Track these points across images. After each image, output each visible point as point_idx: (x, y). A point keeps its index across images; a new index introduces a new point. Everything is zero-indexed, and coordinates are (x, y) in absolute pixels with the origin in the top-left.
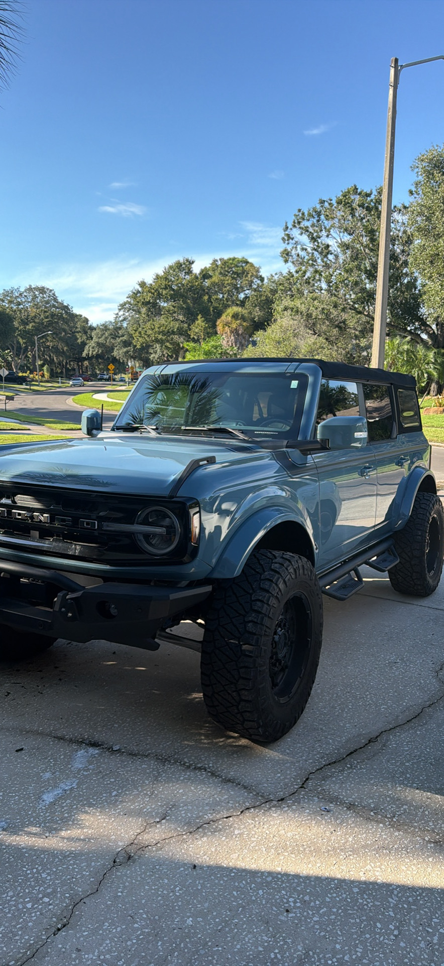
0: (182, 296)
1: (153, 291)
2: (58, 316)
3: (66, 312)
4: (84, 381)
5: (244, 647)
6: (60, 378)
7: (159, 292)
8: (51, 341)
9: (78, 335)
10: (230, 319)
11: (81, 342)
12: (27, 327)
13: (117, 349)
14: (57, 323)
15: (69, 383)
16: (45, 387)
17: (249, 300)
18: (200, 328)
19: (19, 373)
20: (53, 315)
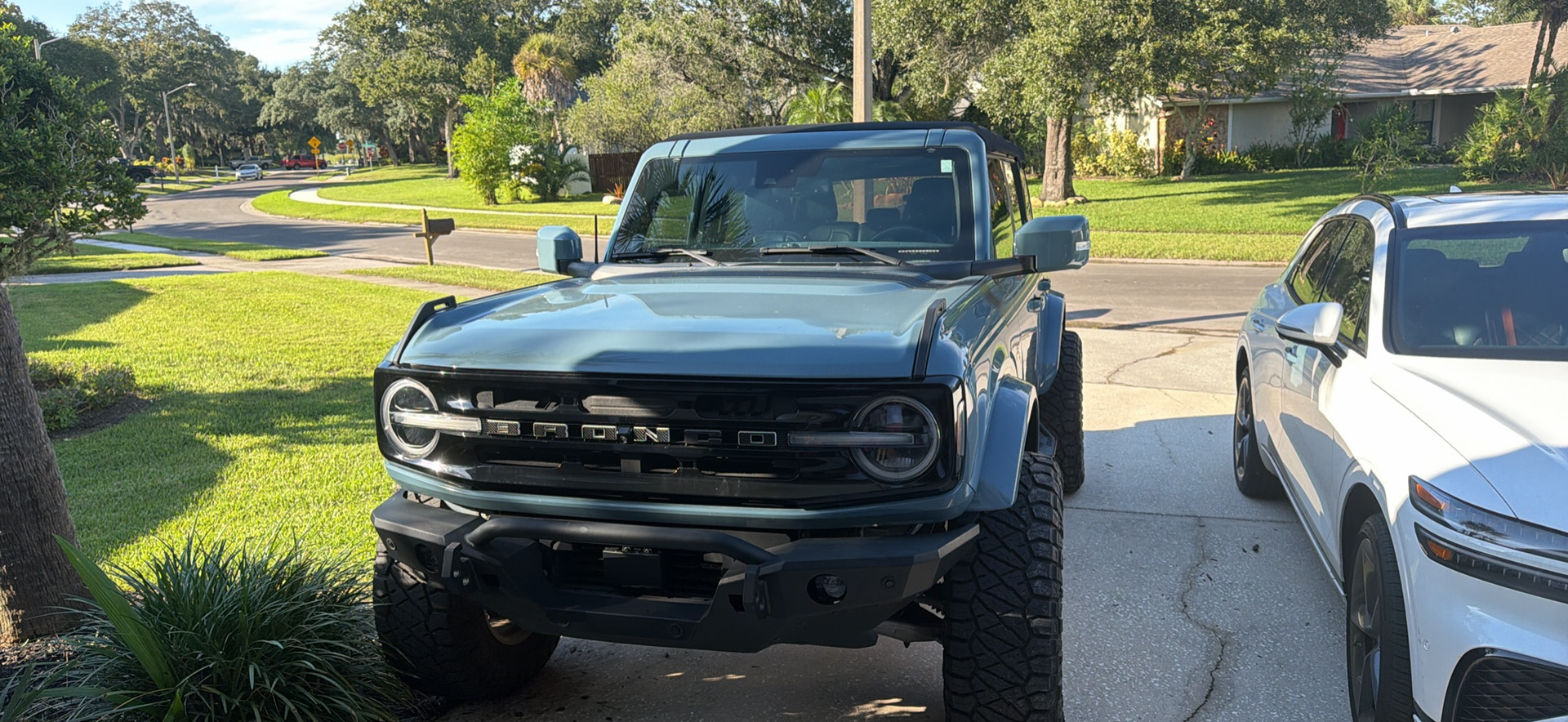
0: (443, 15)
1: (390, 7)
2: (202, 54)
3: (217, 48)
4: (263, 169)
5: (1035, 622)
6: (216, 167)
7: (401, 9)
8: (192, 101)
9: (243, 88)
10: (536, 54)
11: (250, 101)
12: (144, 76)
13: (323, 111)
14: (201, 67)
15: (234, 175)
16: (190, 183)
17: (561, 22)
18: (481, 70)
19: (133, 161)
20: (192, 53)
